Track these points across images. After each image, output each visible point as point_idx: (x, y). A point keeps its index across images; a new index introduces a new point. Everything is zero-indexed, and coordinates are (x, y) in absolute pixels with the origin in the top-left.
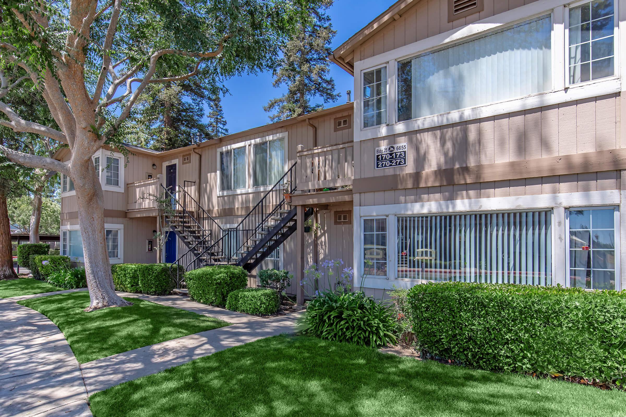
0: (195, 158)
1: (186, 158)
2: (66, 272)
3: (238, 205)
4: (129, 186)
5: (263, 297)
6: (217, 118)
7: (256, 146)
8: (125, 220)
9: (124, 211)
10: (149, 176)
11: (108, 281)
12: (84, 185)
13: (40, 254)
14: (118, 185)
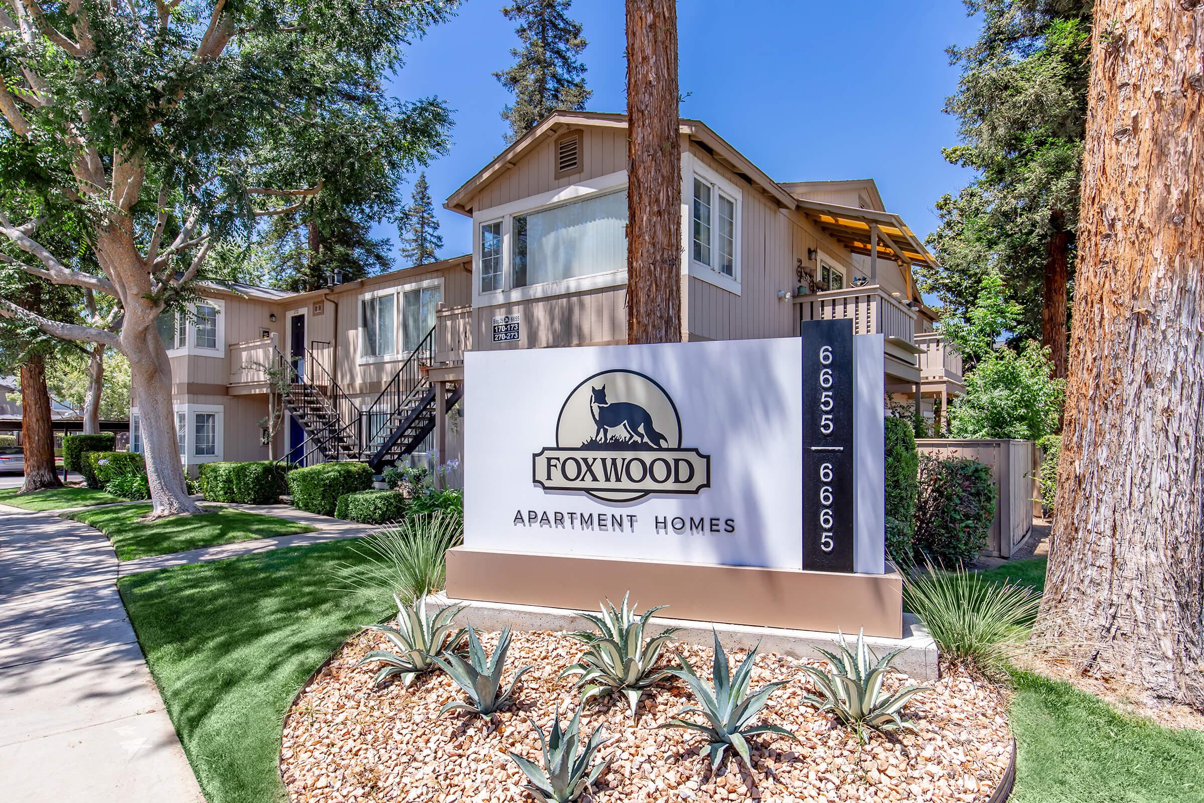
0: (329, 307)
1: (318, 307)
2: (134, 475)
3: (387, 377)
4: (232, 348)
5: (378, 501)
6: (423, 217)
7: (406, 295)
8: (226, 399)
9: (223, 386)
10: (264, 332)
11: (178, 482)
12: (140, 360)
13: (98, 451)
14: (215, 346)
